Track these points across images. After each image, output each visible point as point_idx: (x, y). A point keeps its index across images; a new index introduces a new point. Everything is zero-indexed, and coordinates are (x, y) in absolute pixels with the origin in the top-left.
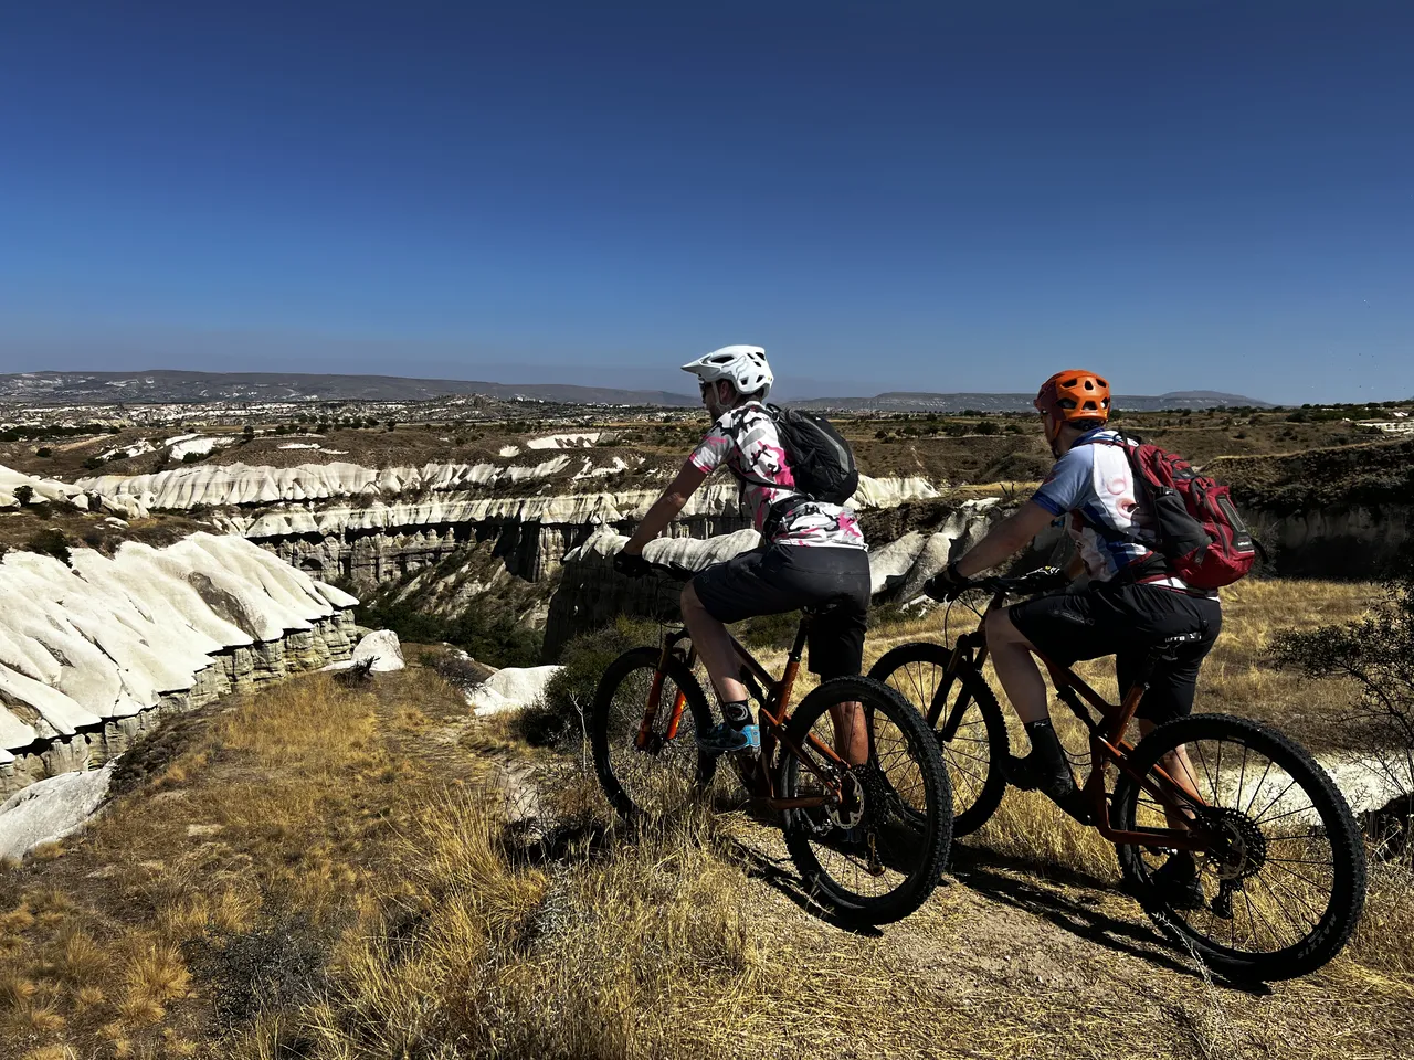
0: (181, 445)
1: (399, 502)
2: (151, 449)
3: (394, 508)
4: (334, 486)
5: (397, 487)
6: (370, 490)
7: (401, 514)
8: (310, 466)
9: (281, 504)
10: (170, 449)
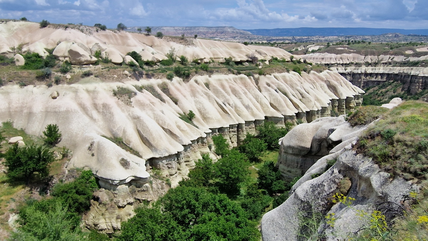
0: (311, 48)
1: (370, 66)
2: (304, 48)
3: (368, 68)
4: (351, 61)
5: (370, 62)
6: (362, 62)
7: (370, 70)
8: (345, 54)
9: (336, 64)
10: (308, 48)
